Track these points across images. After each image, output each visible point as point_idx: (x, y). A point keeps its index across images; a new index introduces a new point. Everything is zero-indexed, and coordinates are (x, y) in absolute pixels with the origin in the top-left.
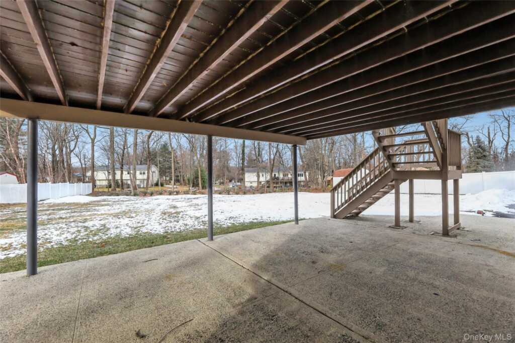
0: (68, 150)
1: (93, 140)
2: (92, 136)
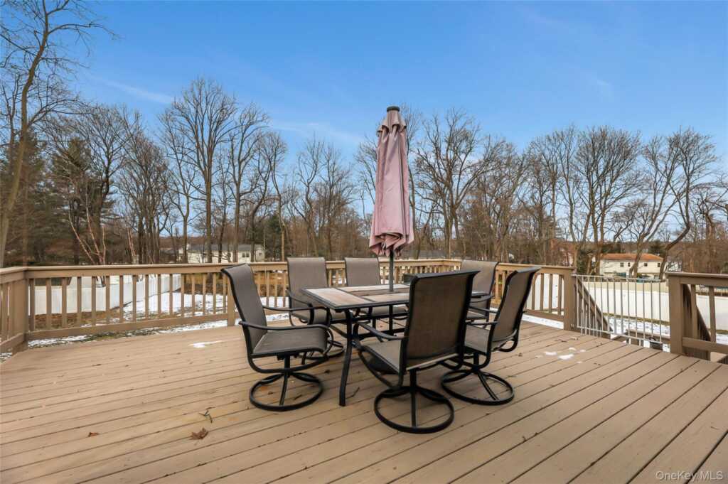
1: (185, 218)
2: (185, 214)
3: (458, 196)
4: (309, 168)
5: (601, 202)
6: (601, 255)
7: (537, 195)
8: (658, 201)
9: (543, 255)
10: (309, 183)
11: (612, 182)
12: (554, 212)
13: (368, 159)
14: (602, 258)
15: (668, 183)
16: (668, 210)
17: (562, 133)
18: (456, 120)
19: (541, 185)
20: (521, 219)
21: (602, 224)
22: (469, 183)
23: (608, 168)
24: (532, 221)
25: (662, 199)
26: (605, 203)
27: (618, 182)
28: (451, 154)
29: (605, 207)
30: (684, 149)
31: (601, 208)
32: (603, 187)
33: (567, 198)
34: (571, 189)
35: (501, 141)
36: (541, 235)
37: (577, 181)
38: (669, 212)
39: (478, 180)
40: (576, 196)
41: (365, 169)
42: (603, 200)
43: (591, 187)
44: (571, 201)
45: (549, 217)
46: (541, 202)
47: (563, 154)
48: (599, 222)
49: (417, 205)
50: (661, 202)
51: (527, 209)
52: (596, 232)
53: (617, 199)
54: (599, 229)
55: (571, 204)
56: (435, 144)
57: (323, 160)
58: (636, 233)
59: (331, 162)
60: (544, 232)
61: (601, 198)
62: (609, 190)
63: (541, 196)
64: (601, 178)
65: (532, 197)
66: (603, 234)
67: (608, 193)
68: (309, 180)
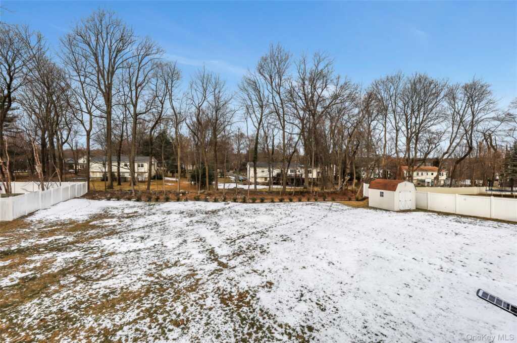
0: (60, 142)
1: (88, 133)
2: (88, 129)
8: (455, 131)
10: (199, 107)
33: (394, 125)
41: (247, 97)
44: (397, 128)
55: (397, 131)
57: (210, 89)
59: (217, 91)
68: (200, 105)
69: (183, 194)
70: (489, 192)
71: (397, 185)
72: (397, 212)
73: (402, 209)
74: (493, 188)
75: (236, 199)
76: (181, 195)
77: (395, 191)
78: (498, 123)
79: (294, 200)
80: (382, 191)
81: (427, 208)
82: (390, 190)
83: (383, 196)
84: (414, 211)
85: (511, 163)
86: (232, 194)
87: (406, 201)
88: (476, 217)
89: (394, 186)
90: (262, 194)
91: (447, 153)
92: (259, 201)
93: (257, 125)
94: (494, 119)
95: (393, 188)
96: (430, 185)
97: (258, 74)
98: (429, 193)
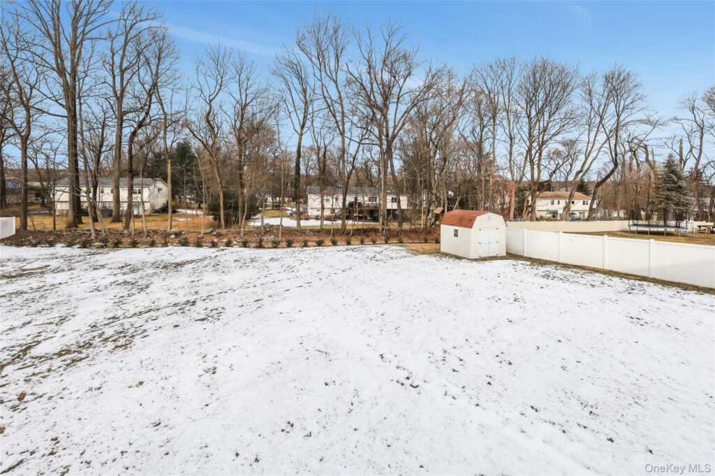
3: (395, 127)
4: (212, 82)
5: (538, 138)
6: (538, 193)
7: (478, 129)
8: (592, 139)
9: (481, 193)
10: (211, 101)
11: (550, 117)
12: (493, 147)
13: (287, 72)
14: (538, 196)
15: (601, 122)
16: (601, 147)
17: (504, 60)
18: (393, 34)
19: (482, 119)
20: (461, 155)
21: (539, 160)
22: (407, 112)
23: (547, 102)
24: (472, 157)
25: (596, 136)
26: (543, 139)
27: (556, 116)
28: (386, 76)
29: (542, 142)
30: (617, 86)
31: (539, 144)
32: (542, 122)
33: (507, 131)
34: (511, 124)
35: (442, 66)
36: (479, 171)
37: (517, 116)
38: (602, 149)
39: (418, 110)
40: (515, 131)
41: (284, 87)
42: (541, 136)
43: (530, 122)
44: (510, 135)
45: (488, 154)
46: (481, 136)
47: (504, 83)
48: (536, 159)
49: (347, 134)
50: (595, 139)
51: (468, 144)
52: (532, 169)
53: (553, 135)
54: (535, 166)
55: (511, 139)
56: (368, 61)
57: (231, 72)
58: (564, 172)
59: (243, 76)
60: (483, 169)
61: (540, 134)
62: (548, 126)
63: (482, 131)
64: (540, 112)
65: (473, 131)
66: (539, 172)
67: (545, 130)
68: (211, 98)
69: (176, 234)
70: (634, 228)
71: (475, 218)
72: (476, 260)
73: (483, 255)
74: (640, 222)
75: (247, 242)
76: (173, 236)
77: (471, 227)
78: (649, 128)
79: (339, 243)
80: (456, 228)
81: (524, 253)
82: (466, 226)
83: (457, 236)
84: (502, 258)
85: (663, 185)
86: (255, 235)
87: (489, 243)
88: (582, 268)
89: (471, 220)
90: (304, 233)
91: (581, 171)
92: (284, 244)
93: (298, 129)
94: (641, 121)
95: (469, 223)
96: (559, 218)
97: (297, 50)
98: (525, 230)
